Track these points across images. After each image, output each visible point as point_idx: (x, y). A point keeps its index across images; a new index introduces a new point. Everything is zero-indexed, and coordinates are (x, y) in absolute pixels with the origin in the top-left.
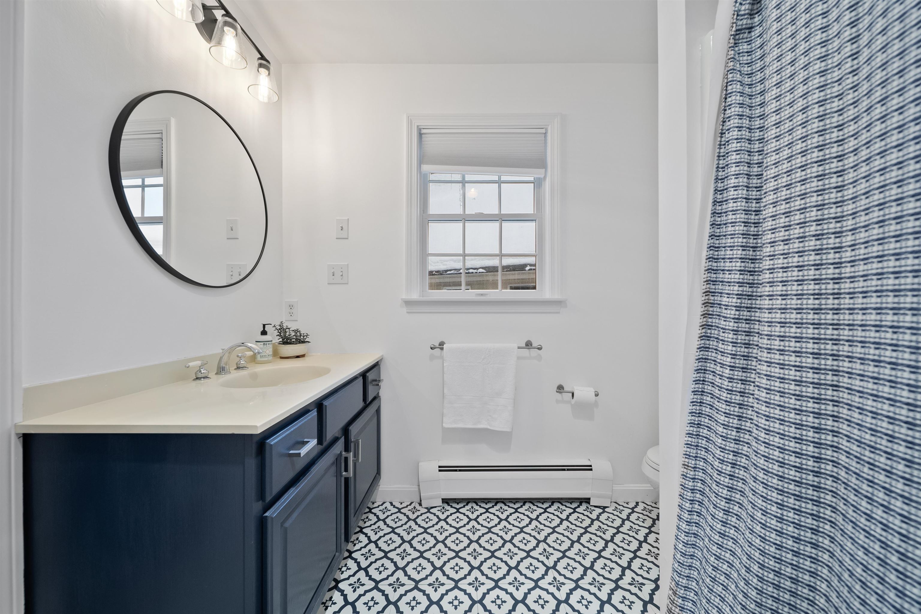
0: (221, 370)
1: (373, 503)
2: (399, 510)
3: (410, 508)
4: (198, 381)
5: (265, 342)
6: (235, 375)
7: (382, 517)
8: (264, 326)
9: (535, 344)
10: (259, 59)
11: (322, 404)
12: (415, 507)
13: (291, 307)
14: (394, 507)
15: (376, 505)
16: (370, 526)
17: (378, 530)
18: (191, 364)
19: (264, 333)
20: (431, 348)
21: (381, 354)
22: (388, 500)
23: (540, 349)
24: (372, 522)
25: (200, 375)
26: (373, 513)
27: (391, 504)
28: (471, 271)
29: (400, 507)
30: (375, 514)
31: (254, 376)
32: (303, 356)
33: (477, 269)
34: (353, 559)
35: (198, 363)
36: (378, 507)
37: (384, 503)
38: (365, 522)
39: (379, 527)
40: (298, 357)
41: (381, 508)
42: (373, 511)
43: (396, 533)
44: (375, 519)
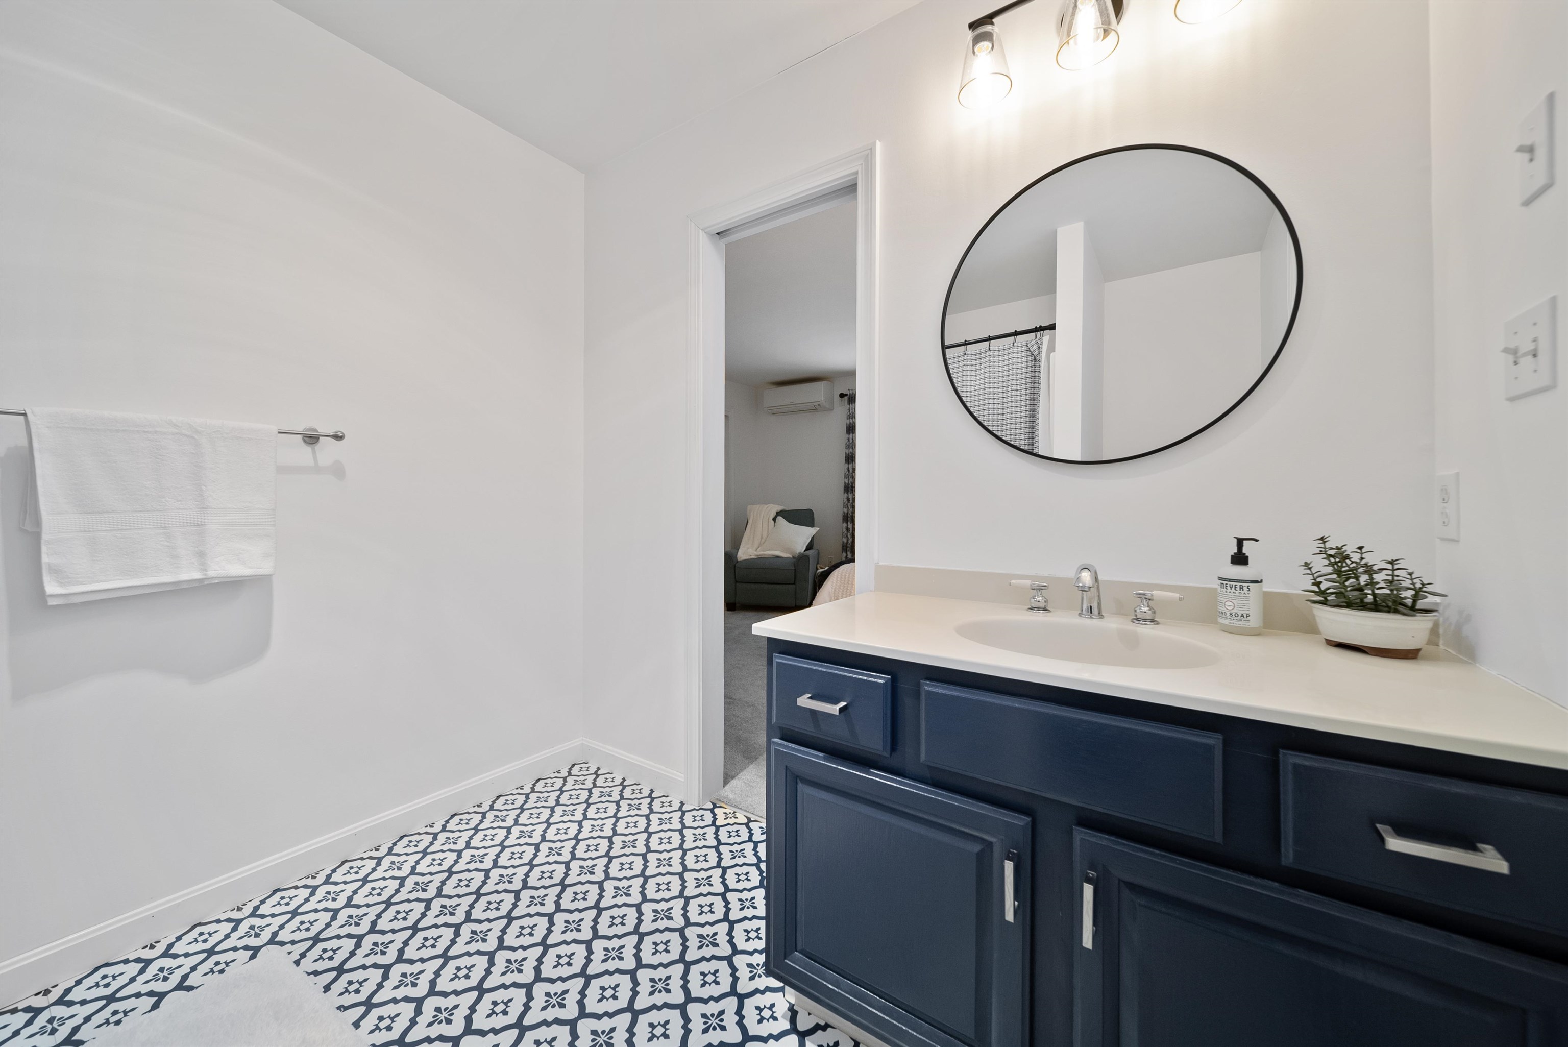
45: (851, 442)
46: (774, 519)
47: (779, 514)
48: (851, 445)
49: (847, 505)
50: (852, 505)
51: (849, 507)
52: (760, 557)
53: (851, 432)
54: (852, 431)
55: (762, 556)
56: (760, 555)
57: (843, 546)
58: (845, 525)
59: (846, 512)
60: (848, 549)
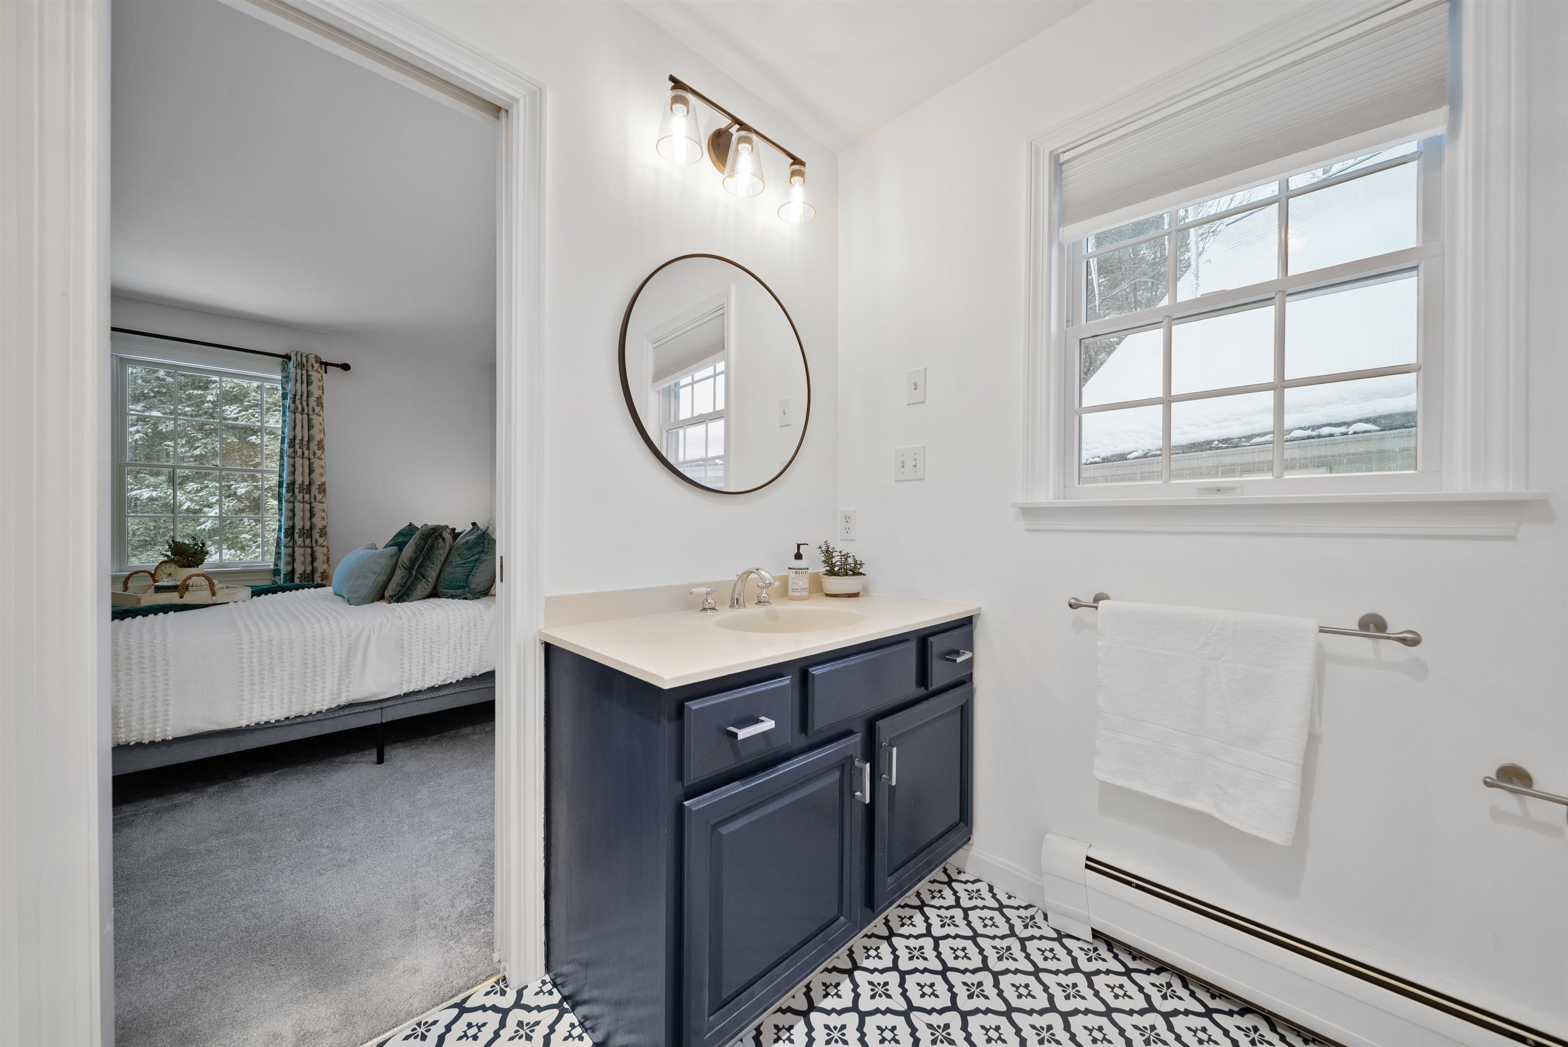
0: (736, 603)
1: (959, 873)
2: (1001, 908)
3: (1022, 913)
4: (704, 613)
5: (798, 570)
6: (752, 610)
7: (965, 903)
8: (799, 546)
9: (1395, 626)
10: (793, 164)
11: (807, 671)
12: (1033, 918)
13: (847, 519)
14: (994, 896)
15: (962, 877)
16: (939, 908)
17: (948, 921)
18: (695, 590)
19: (798, 556)
20: (1071, 606)
21: (977, 606)
22: (988, 878)
23: (1412, 641)
24: (945, 903)
25: (707, 606)
26: (952, 888)
27: (991, 889)
28: (1325, 431)
29: (1005, 902)
30: (955, 893)
31: (774, 616)
32: (855, 595)
33: (1348, 424)
34: (891, 945)
35: (704, 590)
36: (966, 882)
37: (978, 881)
38: (933, 898)
39: (952, 917)
40: (850, 596)
41: (970, 886)
42: (954, 884)
43: (977, 944)
44: (951, 900)
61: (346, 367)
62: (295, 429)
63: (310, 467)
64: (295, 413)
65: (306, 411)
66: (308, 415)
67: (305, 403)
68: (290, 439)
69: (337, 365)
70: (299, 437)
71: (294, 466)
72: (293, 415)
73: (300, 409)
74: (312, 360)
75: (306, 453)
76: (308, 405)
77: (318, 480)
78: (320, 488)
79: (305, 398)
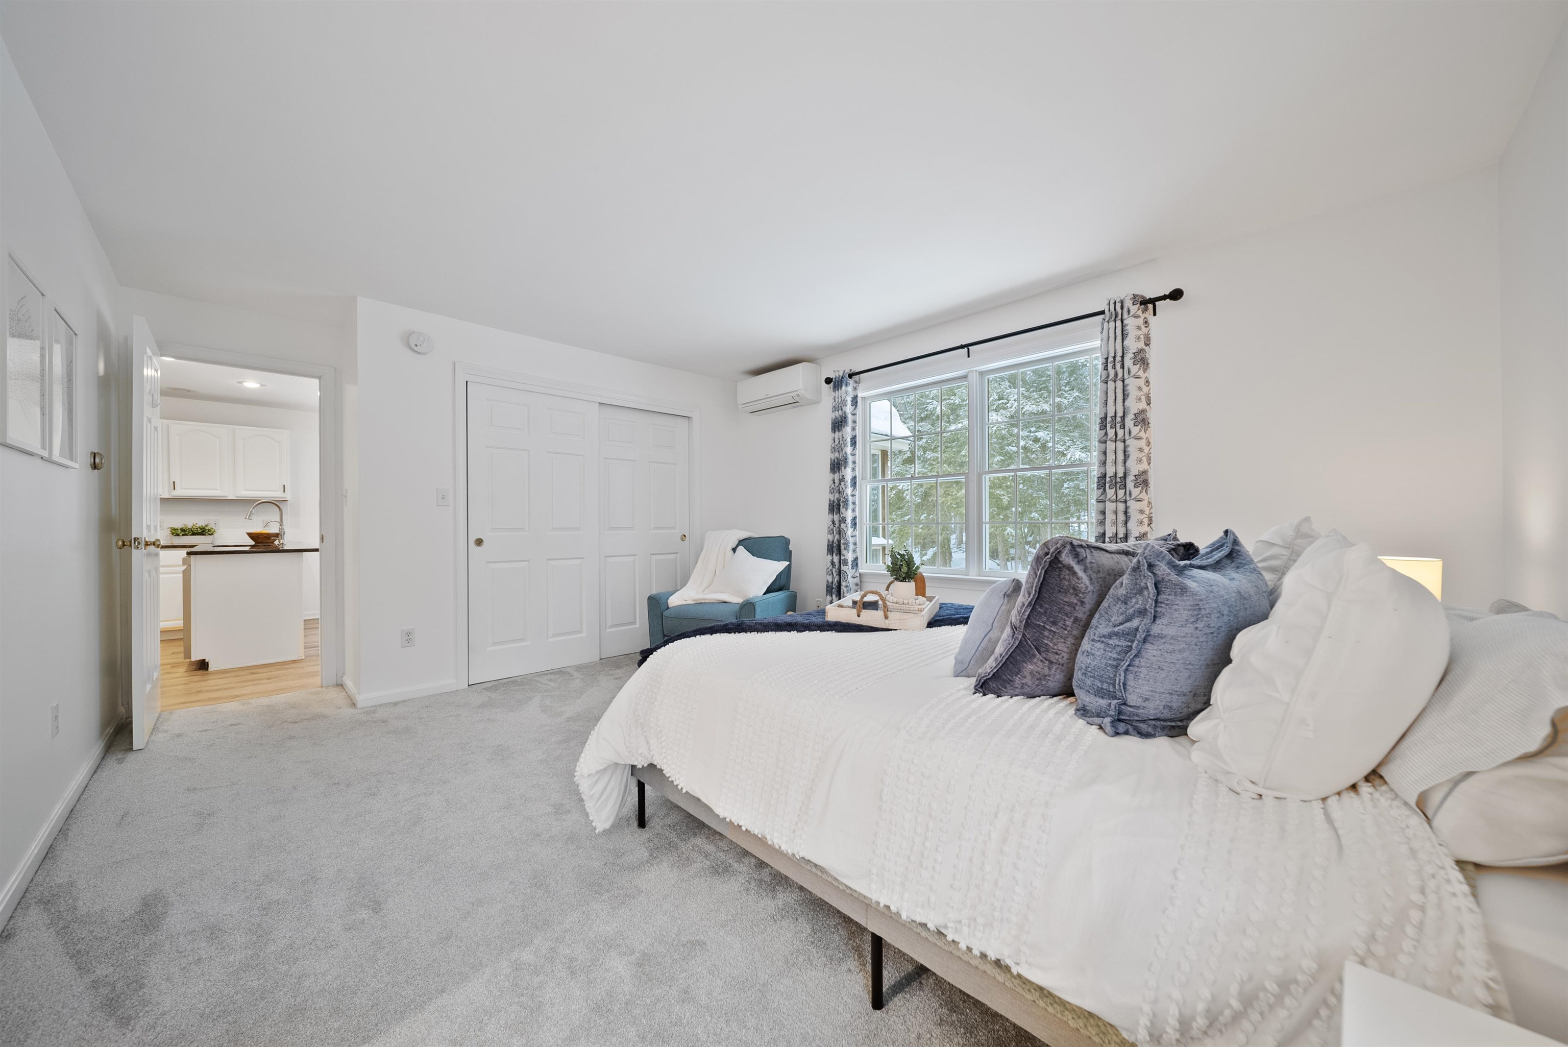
45: (836, 443)
46: (734, 550)
47: (741, 542)
48: (837, 447)
49: (832, 529)
50: (838, 530)
51: (835, 532)
52: (699, 602)
53: (836, 429)
54: (839, 429)
55: (703, 601)
56: (699, 600)
57: (827, 587)
58: (830, 557)
59: (831, 540)
60: (833, 590)
61: (1176, 295)
62: (1107, 404)
63: (1125, 452)
64: (1107, 383)
65: (1120, 375)
66: (1123, 381)
67: (1118, 366)
68: (1101, 419)
69: (1164, 298)
70: (1111, 413)
71: (1105, 453)
72: (1105, 385)
73: (1112, 375)
74: (1128, 303)
75: (1120, 433)
76: (1123, 367)
77: (1134, 468)
78: (1136, 479)
79: (1118, 359)
